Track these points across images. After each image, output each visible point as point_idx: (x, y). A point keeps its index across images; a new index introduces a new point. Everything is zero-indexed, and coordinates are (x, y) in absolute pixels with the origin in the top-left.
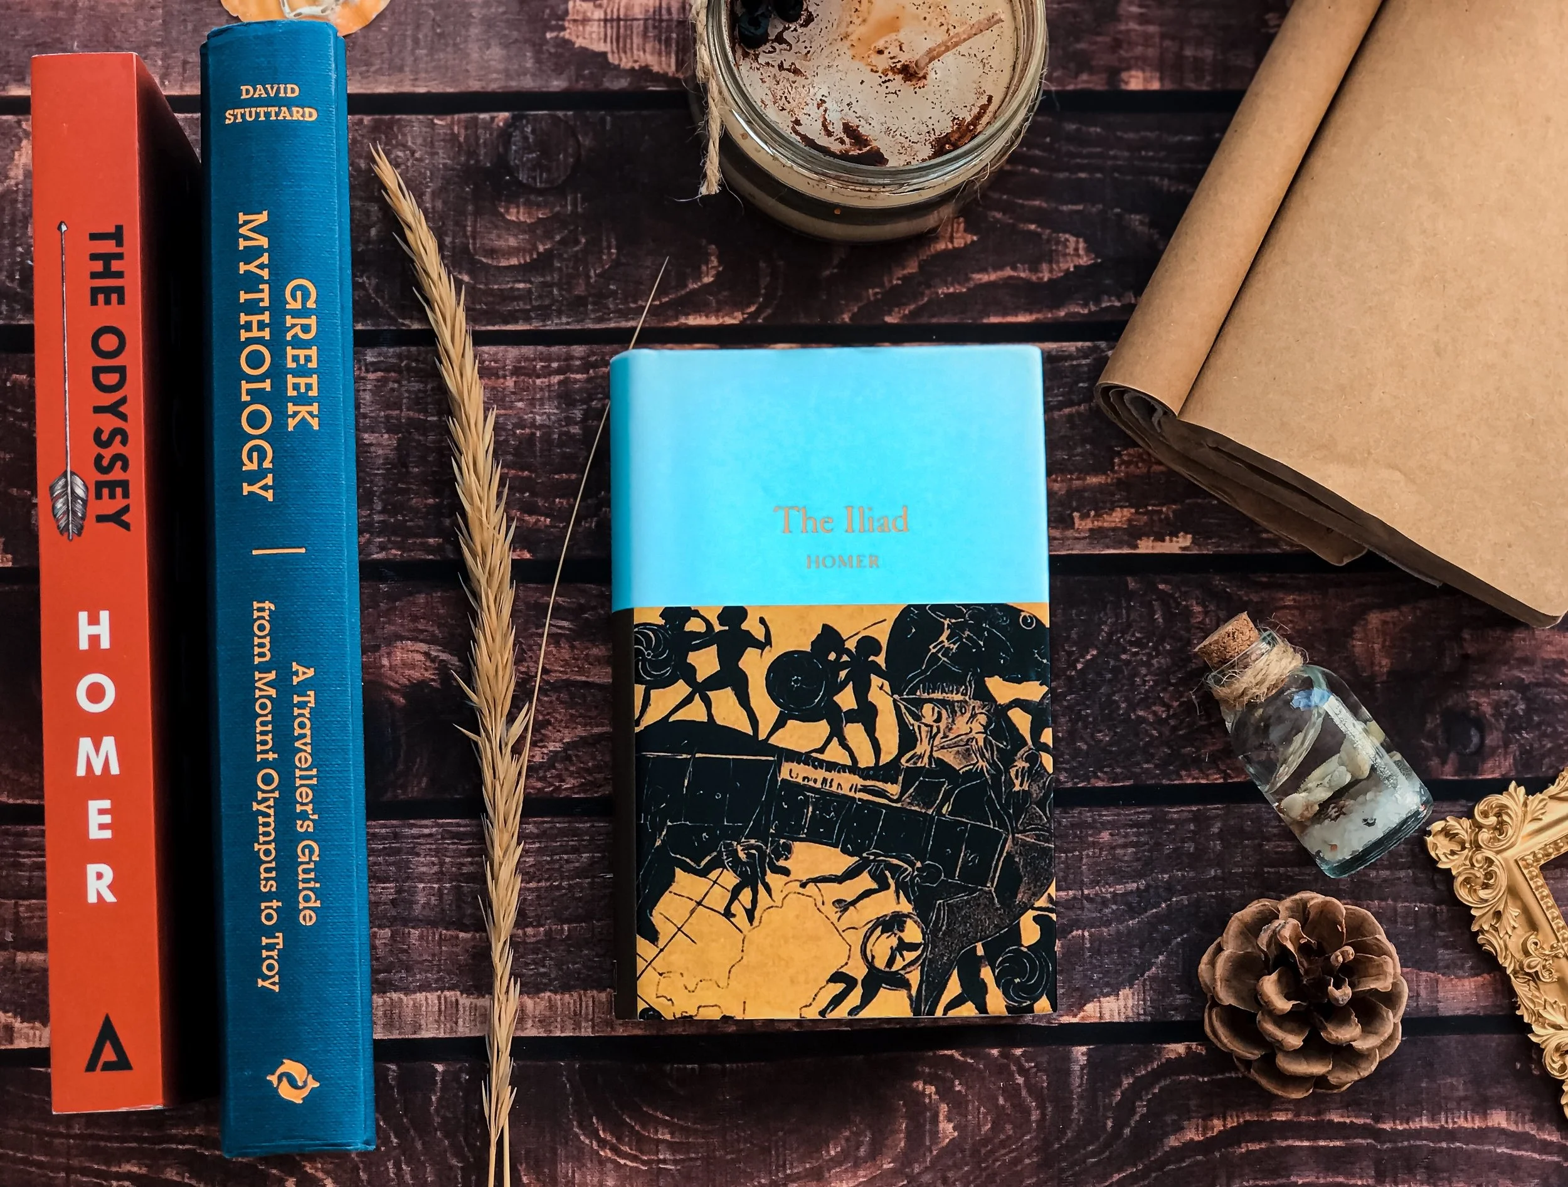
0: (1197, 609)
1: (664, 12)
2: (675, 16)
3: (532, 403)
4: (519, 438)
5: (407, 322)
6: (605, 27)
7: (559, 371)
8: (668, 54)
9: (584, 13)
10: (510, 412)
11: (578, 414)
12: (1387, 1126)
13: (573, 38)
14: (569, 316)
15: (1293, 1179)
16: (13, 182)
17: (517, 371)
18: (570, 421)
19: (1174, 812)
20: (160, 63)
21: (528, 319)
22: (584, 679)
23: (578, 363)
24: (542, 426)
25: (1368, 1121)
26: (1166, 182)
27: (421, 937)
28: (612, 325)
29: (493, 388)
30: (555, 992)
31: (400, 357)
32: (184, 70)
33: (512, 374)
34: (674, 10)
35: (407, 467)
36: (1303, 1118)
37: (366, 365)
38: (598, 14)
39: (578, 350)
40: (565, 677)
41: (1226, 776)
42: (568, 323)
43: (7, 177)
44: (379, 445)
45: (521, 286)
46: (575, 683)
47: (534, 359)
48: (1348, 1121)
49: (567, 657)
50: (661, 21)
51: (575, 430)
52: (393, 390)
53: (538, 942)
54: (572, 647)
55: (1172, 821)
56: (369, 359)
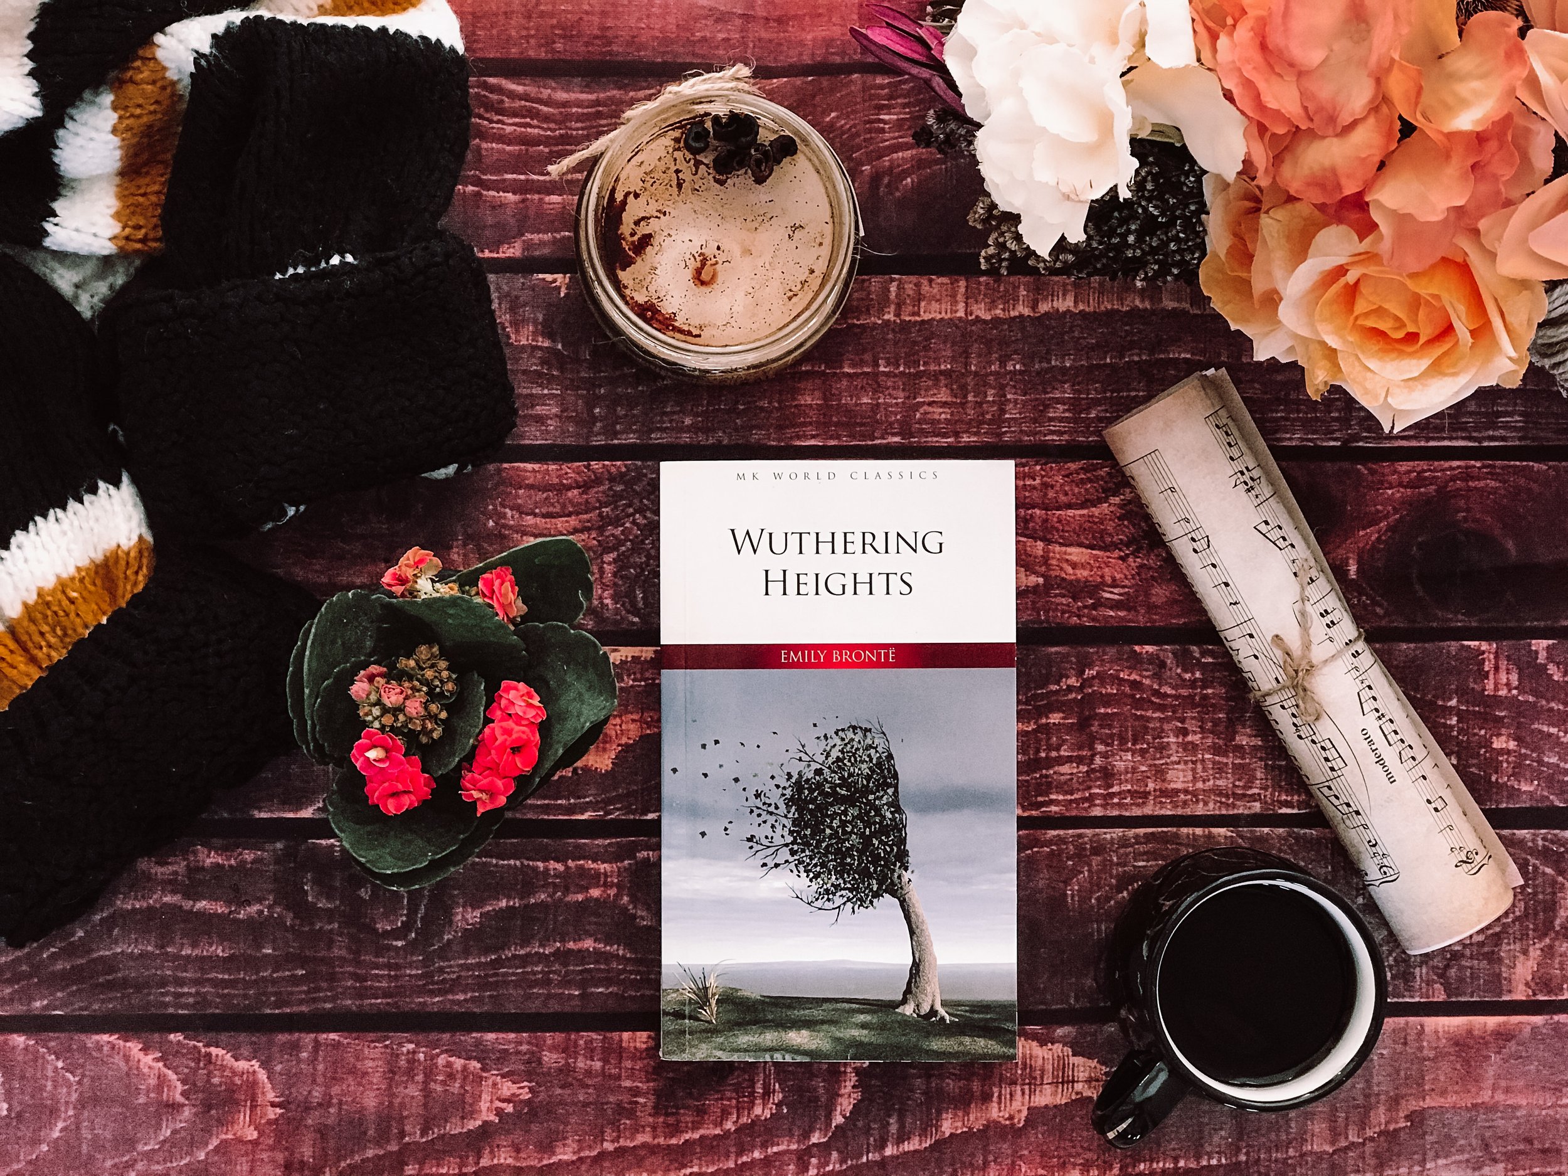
0: (607, 601)
1: (1027, 1092)
2: (1018, 1088)
3: (1134, 770)
4: (1144, 741)
5: (1229, 834)
6: (1073, 1076)
7: (1113, 795)
8: (1024, 1056)
9: (1090, 1087)
10: (1150, 762)
11: (1098, 760)
12: (470, 188)
13: (1098, 1066)
14: (1104, 839)
15: (547, 150)
16: (1537, 946)
17: (1145, 795)
18: (1105, 755)
19: (632, 439)
20: (1425, 1044)
21: (1136, 836)
22: (1094, 552)
23: (1098, 802)
24: (1127, 750)
25: (485, 193)
26: (621, 952)
27: (1219, 355)
28: (1070, 831)
29: (1164, 781)
30: (1118, 311)
31: (1234, 806)
32: (1405, 1039)
33: (1149, 793)
34: (1019, 1092)
35: (1228, 718)
36: (536, 197)
37: (1260, 799)
38: (1079, 1087)
39: (1097, 812)
40: (1108, 554)
41: (588, 467)
42: (1105, 833)
43: (1542, 950)
44: (1250, 736)
45: (1141, 864)
46: (1100, 549)
47: (1132, 804)
48: (501, 194)
49: (1107, 570)
50: (1030, 1084)
51: (1100, 748)
52: (1239, 780)
53: (1130, 350)
54: (1102, 577)
55: (634, 432)
56: (1257, 805)
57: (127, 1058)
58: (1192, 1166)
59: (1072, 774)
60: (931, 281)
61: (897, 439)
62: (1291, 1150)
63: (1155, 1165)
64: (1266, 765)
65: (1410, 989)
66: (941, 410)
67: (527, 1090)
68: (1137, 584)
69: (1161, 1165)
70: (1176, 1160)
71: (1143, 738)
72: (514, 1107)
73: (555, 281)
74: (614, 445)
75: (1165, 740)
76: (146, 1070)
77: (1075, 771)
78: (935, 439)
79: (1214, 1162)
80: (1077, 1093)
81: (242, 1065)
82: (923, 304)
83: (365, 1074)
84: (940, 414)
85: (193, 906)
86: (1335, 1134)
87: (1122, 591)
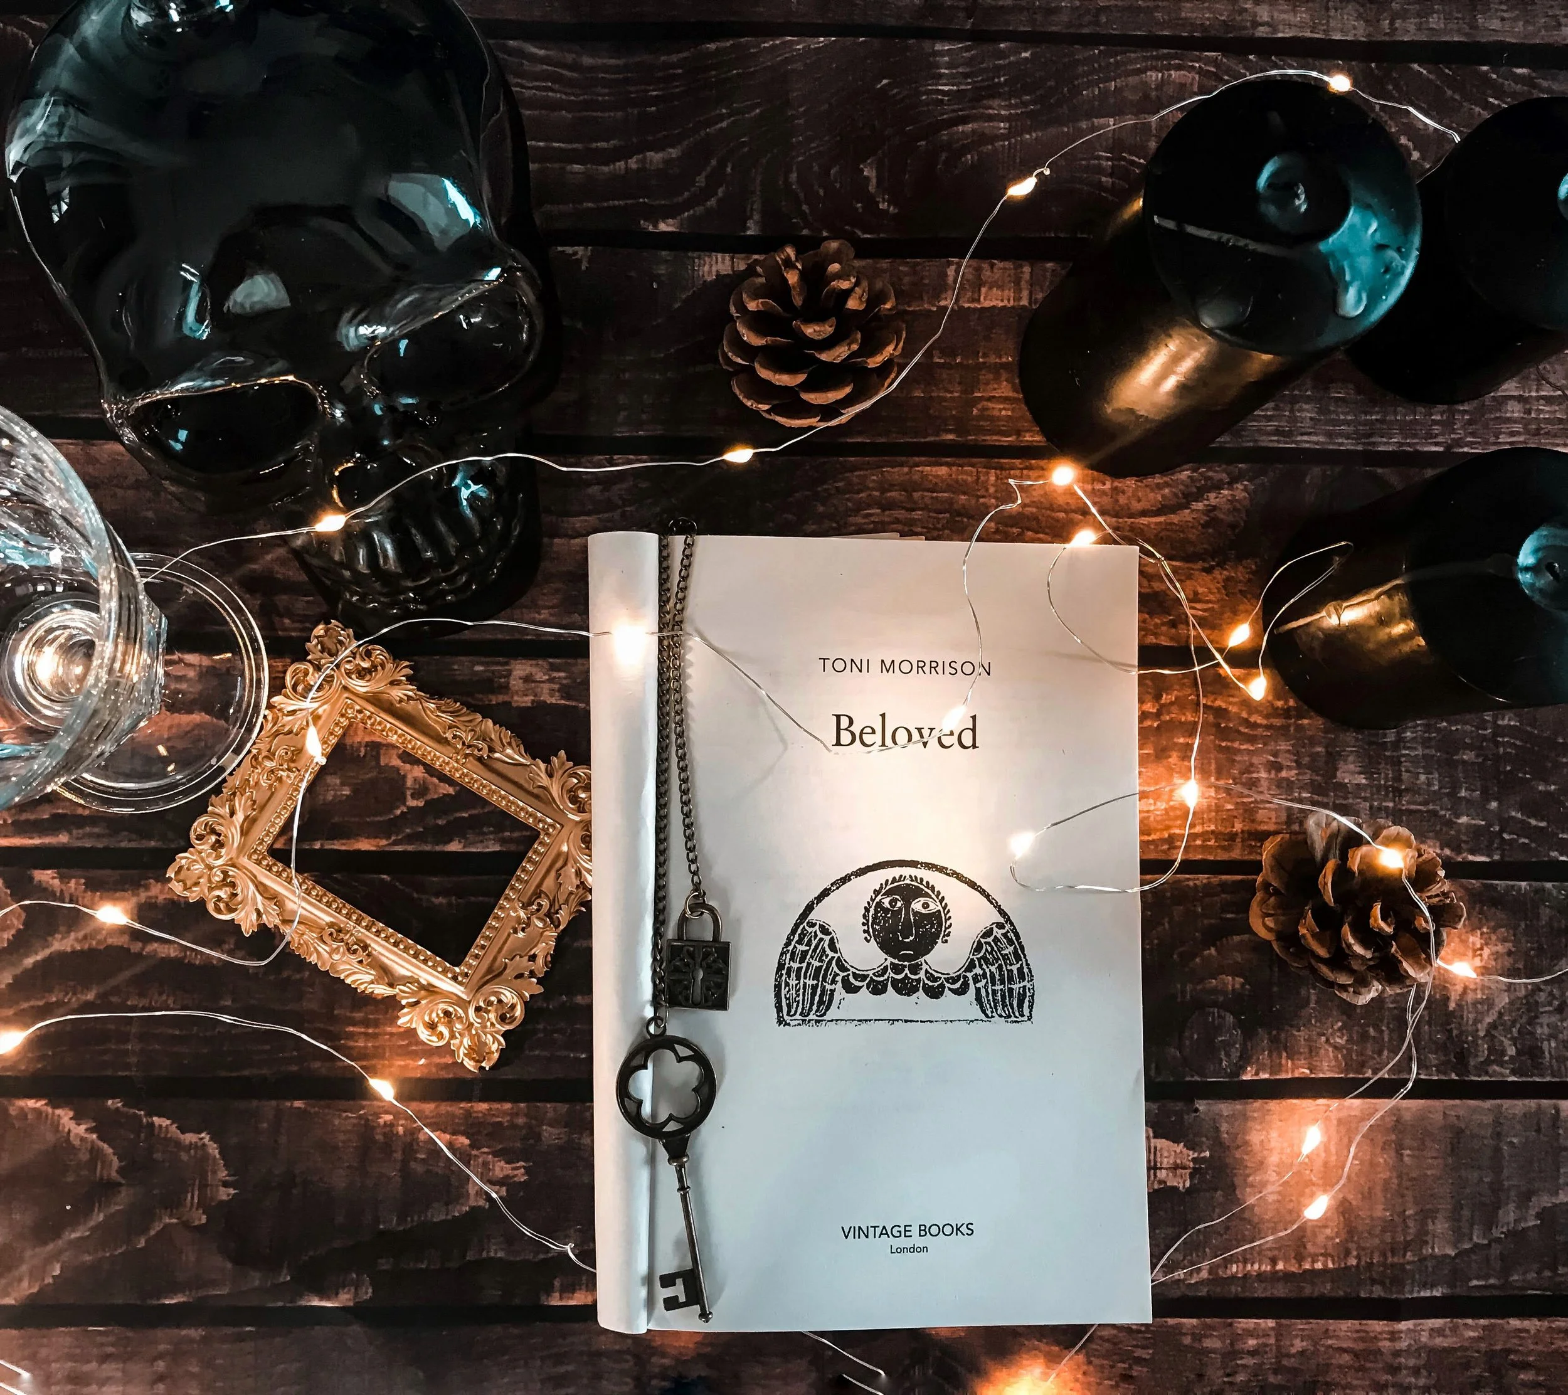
57: (56, 1126)
58: (1293, 1269)
59: (1148, 811)
60: (992, 266)
61: (951, 437)
62: (1409, 1254)
63: (1249, 1267)
64: (1371, 807)
65: (1539, 1068)
66: (1002, 406)
67: (522, 1170)
68: (1222, 599)
69: (1256, 1266)
70: (1274, 1261)
71: (1228, 771)
72: (507, 1191)
73: (575, 253)
74: (640, 436)
75: (1255, 775)
76: (77, 1143)
77: (1152, 808)
78: (995, 438)
79: (1319, 1266)
80: (1160, 1182)
81: (190, 1138)
82: (983, 290)
83: (335, 1148)
84: (1000, 410)
85: (143, 949)
86: (1458, 1234)
87: (1205, 606)
